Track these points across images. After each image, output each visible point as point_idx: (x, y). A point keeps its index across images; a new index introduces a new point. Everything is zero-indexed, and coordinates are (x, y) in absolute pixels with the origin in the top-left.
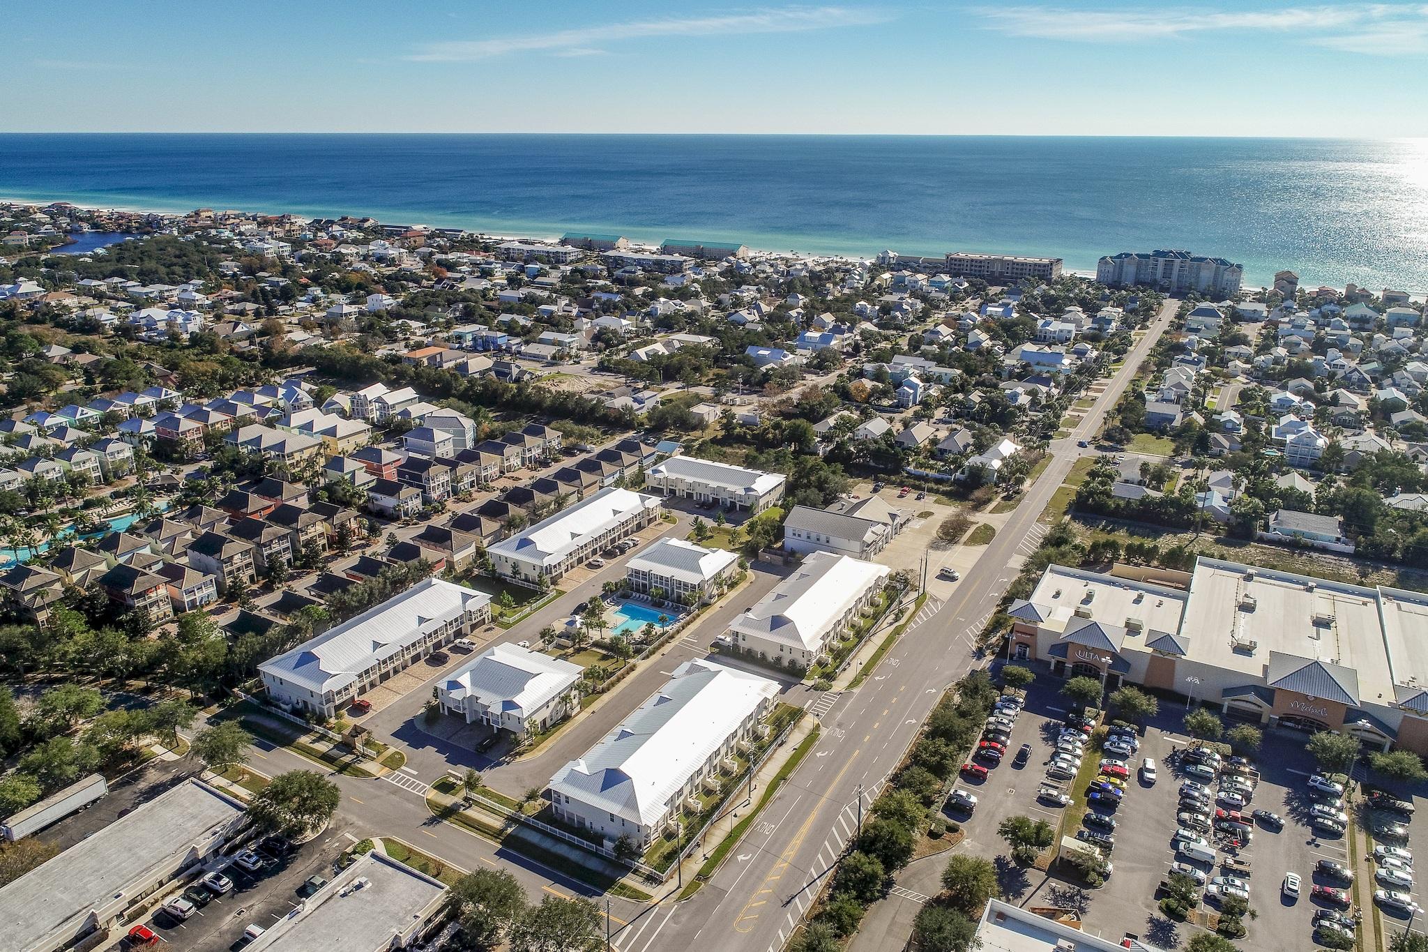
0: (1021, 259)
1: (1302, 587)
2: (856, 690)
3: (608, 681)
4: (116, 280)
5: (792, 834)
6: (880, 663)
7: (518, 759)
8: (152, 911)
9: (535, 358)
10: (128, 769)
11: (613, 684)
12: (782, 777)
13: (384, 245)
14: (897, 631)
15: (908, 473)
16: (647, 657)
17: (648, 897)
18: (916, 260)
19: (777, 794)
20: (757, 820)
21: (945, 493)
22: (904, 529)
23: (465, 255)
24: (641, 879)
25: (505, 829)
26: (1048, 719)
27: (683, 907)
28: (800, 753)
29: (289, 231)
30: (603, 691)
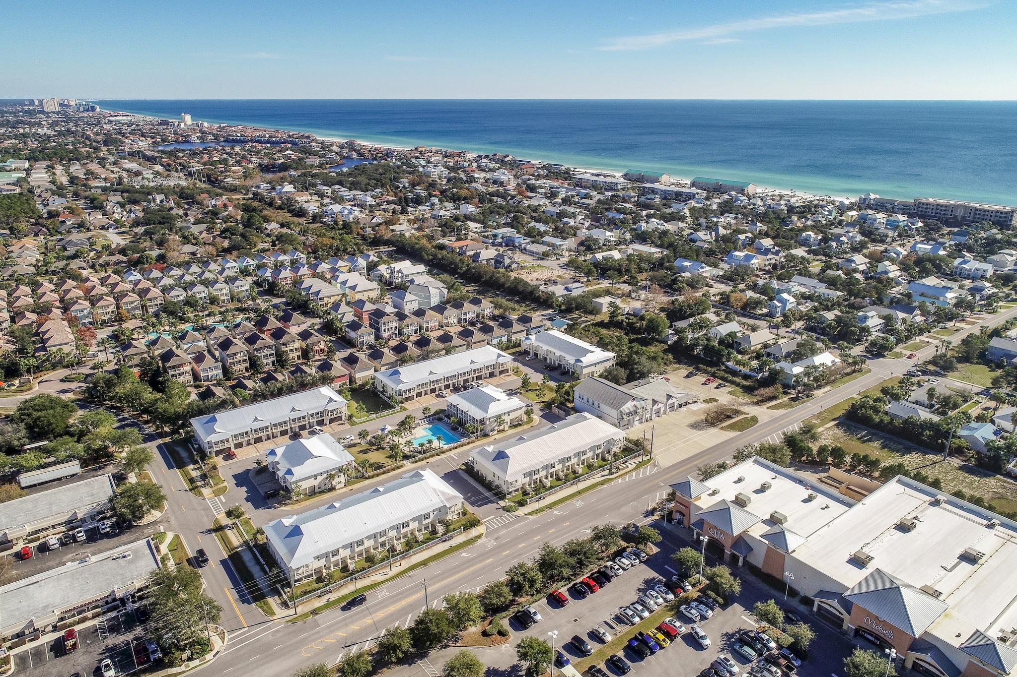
0: (985, 206)
1: (985, 522)
2: (532, 517)
3: (376, 472)
4: (337, 186)
5: (393, 603)
6: (569, 502)
7: (284, 508)
8: (41, 541)
9: (532, 253)
10: (103, 462)
11: (378, 475)
12: (424, 563)
13: (504, 173)
14: (602, 483)
15: (727, 367)
16: (416, 462)
17: (273, 614)
18: (892, 203)
19: (411, 573)
20: (382, 586)
21: (744, 387)
22: (683, 409)
23: (549, 181)
24: (279, 602)
25: (238, 548)
26: (656, 575)
27: (286, 627)
28: (452, 550)
29: (457, 161)
30: (369, 478)
